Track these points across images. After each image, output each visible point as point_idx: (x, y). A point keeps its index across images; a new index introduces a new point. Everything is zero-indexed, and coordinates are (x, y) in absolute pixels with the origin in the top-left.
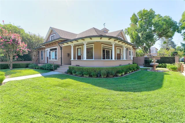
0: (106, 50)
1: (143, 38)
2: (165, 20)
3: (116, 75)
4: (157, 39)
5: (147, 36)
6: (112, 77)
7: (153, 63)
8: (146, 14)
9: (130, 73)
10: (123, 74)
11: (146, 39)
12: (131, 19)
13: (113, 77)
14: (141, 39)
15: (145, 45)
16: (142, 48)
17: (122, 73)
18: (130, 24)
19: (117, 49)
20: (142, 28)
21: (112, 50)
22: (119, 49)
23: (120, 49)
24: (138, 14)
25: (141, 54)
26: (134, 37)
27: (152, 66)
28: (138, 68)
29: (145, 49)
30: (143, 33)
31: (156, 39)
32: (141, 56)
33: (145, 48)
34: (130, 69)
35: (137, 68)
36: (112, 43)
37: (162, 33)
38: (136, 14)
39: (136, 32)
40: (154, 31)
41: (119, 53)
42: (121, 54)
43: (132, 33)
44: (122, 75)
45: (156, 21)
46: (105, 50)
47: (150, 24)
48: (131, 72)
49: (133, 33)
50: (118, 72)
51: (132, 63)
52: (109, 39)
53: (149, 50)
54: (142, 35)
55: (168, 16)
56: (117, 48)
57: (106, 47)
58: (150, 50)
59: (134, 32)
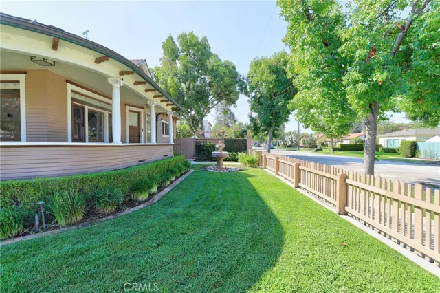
0: (87, 108)
1: (190, 98)
2: (227, 67)
3: (128, 199)
4: (216, 102)
5: (198, 93)
6: (112, 213)
7: (219, 152)
8: (195, 45)
9: (172, 182)
10: (155, 189)
11: (197, 100)
12: (163, 47)
13: (118, 210)
14: (186, 98)
15: (193, 113)
16: (188, 120)
17: (150, 188)
18: (161, 59)
19: (130, 111)
20: (187, 72)
21: (111, 111)
22: (137, 114)
23: (139, 113)
24: (179, 38)
25: (185, 133)
26: (171, 89)
27: (217, 159)
28: (188, 167)
29: (193, 123)
30: (190, 84)
31: (212, 103)
32: (184, 136)
33: (194, 119)
34: (172, 172)
35: (185, 165)
36: (110, 81)
37: (222, 91)
38: (175, 40)
39: (176, 80)
40: (210, 84)
41: (136, 124)
42: (142, 127)
43: (166, 81)
44: (151, 196)
45: (213, 66)
46: (84, 108)
47: (203, 67)
48: (175, 180)
49: (169, 81)
50: (139, 187)
51: (172, 154)
52: (98, 61)
53: (200, 125)
54: (188, 89)
55: (230, 61)
56: (128, 108)
57: (88, 100)
58: (202, 123)
59: (170, 79)
